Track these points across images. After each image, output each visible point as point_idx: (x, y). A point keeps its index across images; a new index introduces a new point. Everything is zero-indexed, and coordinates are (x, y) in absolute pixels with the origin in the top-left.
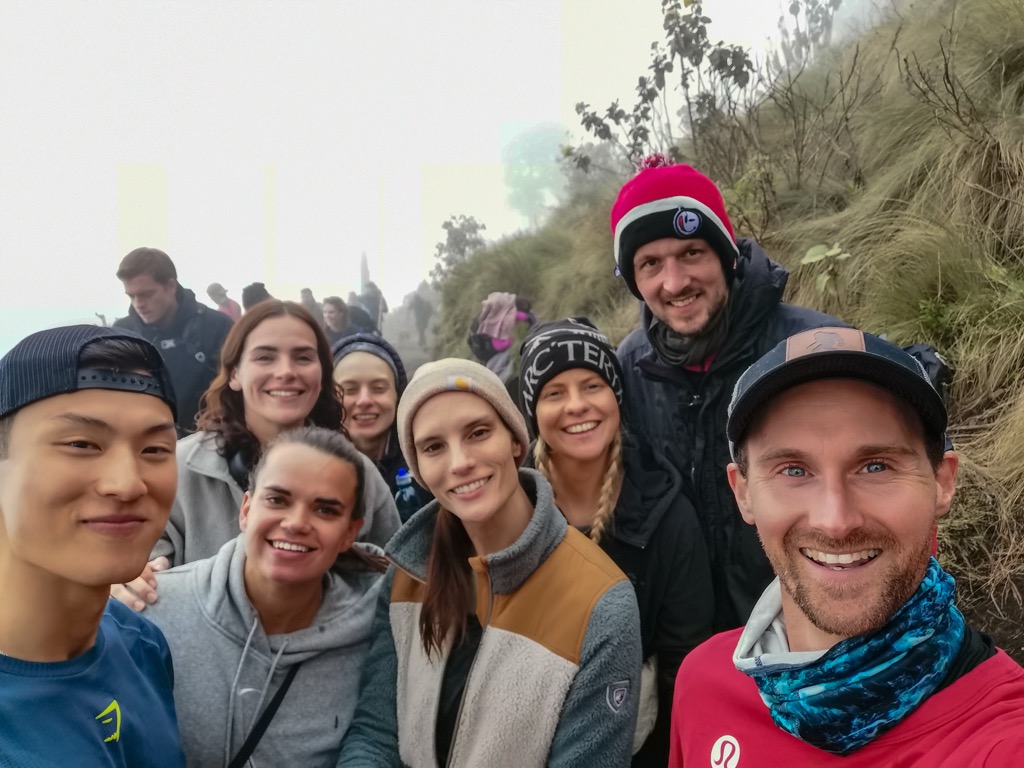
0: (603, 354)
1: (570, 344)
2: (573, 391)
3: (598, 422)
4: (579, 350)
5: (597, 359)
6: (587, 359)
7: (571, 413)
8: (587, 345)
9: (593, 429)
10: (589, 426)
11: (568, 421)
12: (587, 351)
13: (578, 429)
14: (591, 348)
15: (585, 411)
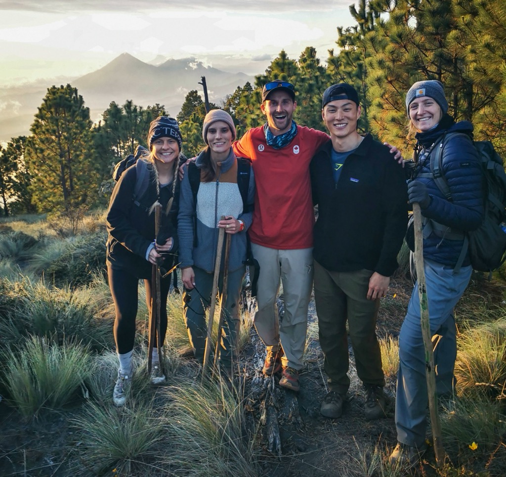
0: (176, 133)
1: (166, 128)
2: (165, 142)
3: (172, 153)
4: (169, 131)
5: (174, 134)
6: (171, 134)
7: (164, 149)
8: (171, 129)
9: (169, 155)
10: (169, 154)
11: (163, 151)
12: (171, 132)
13: (165, 154)
14: (173, 131)
15: (168, 149)
